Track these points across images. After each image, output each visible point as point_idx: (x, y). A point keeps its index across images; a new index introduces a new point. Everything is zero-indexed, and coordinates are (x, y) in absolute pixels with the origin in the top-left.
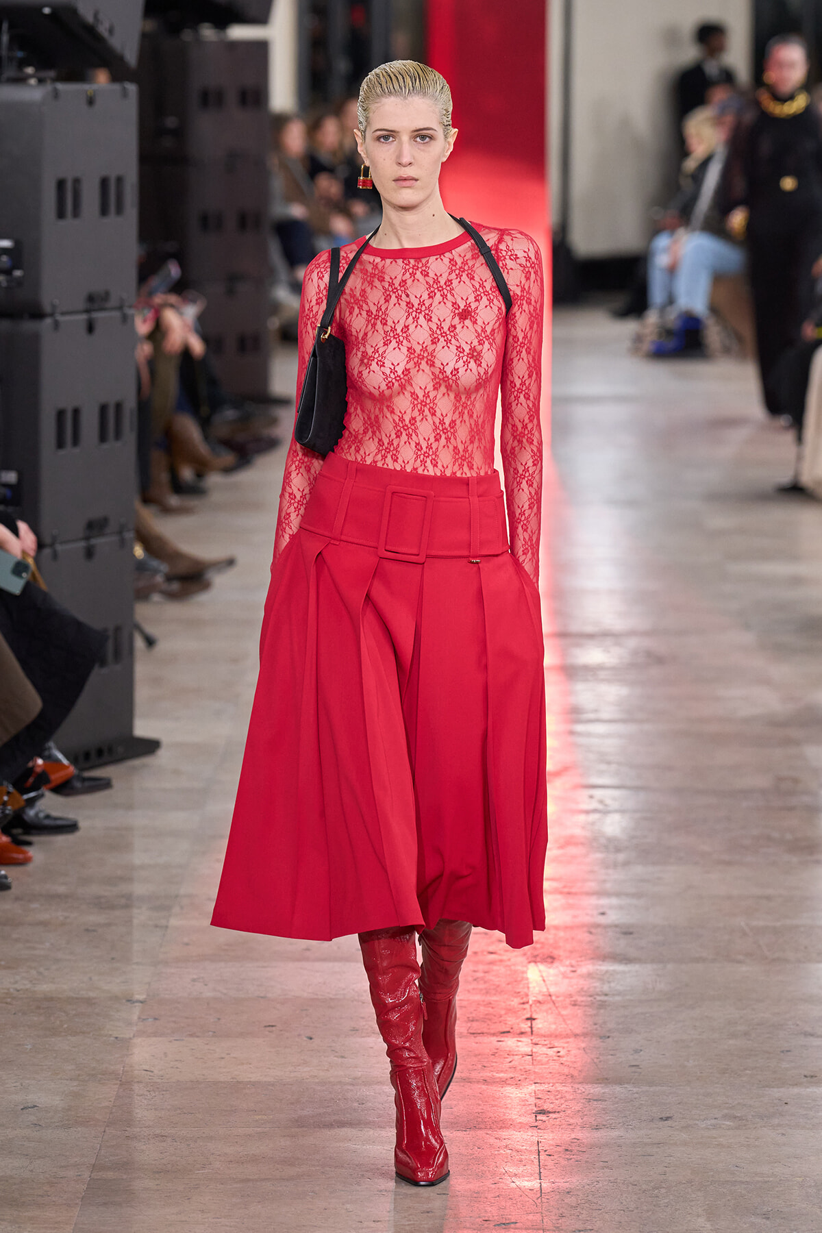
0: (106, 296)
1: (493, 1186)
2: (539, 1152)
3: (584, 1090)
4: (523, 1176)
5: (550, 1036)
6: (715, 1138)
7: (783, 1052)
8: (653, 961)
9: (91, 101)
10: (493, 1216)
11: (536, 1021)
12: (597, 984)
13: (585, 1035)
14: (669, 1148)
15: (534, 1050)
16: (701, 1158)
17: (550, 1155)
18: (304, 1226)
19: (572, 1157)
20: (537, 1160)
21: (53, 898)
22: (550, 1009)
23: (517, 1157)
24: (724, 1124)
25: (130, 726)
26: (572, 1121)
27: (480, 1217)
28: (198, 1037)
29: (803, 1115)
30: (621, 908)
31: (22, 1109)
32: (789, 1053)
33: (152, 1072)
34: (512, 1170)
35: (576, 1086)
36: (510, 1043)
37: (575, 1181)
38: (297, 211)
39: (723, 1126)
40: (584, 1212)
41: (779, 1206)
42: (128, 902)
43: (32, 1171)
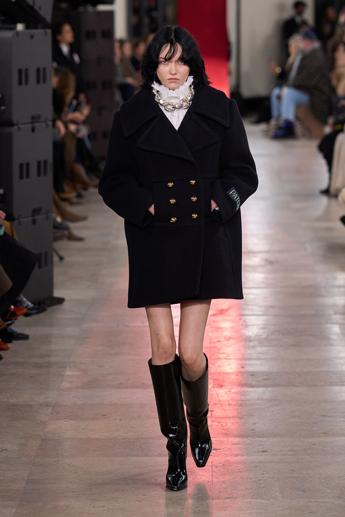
0: (39, 117)
1: (193, 480)
2: (212, 466)
3: (231, 440)
4: (205, 476)
5: (219, 418)
6: (284, 459)
7: (314, 423)
8: (262, 387)
9: (32, 37)
10: (192, 492)
11: (213, 412)
12: (239, 396)
13: (233, 417)
14: (266, 464)
15: (212, 424)
16: (278, 468)
17: (217, 467)
18: (114, 498)
19: (225, 468)
20: (211, 469)
21: (18, 364)
22: (219, 407)
24: (288, 453)
25: (52, 292)
26: (226, 453)
28: (74, 420)
29: (321, 449)
30: (250, 365)
31: (1, 451)
32: (316, 424)
33: (55, 435)
34: (201, 473)
35: (229, 438)
37: (226, 478)
38: (129, 80)
39: (288, 454)
40: (229, 490)
41: (309, 487)
42: (49, 365)
43: (4, 476)
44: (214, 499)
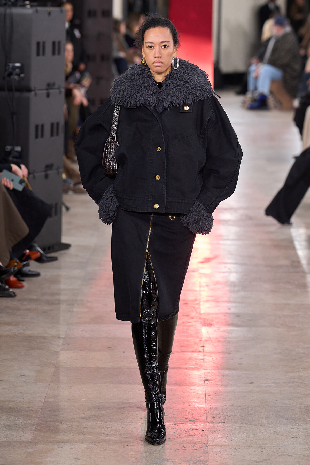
0: (54, 84)
1: (189, 406)
2: (206, 394)
3: (222, 372)
4: (200, 403)
5: (210, 352)
6: (269, 390)
7: (293, 360)
8: (247, 326)
9: (49, 14)
10: (189, 417)
11: (205, 347)
12: (227, 334)
13: (223, 352)
14: (252, 394)
15: (204, 358)
16: (264, 398)
17: (209, 396)
18: (121, 420)
19: (217, 396)
20: (205, 397)
21: (31, 300)
22: (210, 343)
23: (198, 396)
25: (60, 239)
26: (217, 383)
27: (184, 417)
28: (83, 351)
29: (301, 383)
30: (236, 307)
31: (20, 376)
32: (296, 360)
33: (67, 363)
34: (196, 400)
35: (219, 371)
36: (195, 355)
37: (218, 405)
38: (122, 55)
39: (272, 386)
40: (222, 416)
41: (291, 415)
42: (59, 302)
43: (23, 398)
44: (208, 423)
